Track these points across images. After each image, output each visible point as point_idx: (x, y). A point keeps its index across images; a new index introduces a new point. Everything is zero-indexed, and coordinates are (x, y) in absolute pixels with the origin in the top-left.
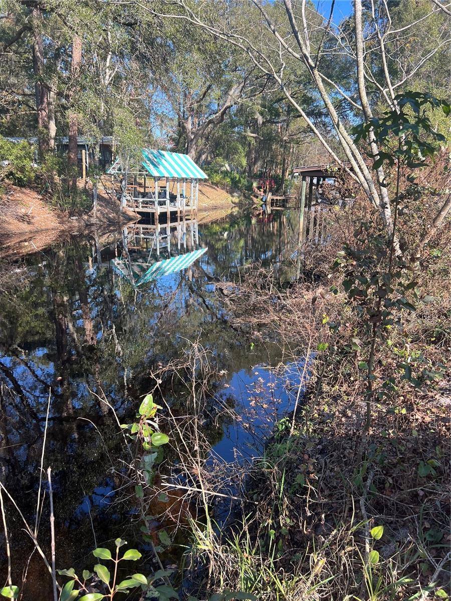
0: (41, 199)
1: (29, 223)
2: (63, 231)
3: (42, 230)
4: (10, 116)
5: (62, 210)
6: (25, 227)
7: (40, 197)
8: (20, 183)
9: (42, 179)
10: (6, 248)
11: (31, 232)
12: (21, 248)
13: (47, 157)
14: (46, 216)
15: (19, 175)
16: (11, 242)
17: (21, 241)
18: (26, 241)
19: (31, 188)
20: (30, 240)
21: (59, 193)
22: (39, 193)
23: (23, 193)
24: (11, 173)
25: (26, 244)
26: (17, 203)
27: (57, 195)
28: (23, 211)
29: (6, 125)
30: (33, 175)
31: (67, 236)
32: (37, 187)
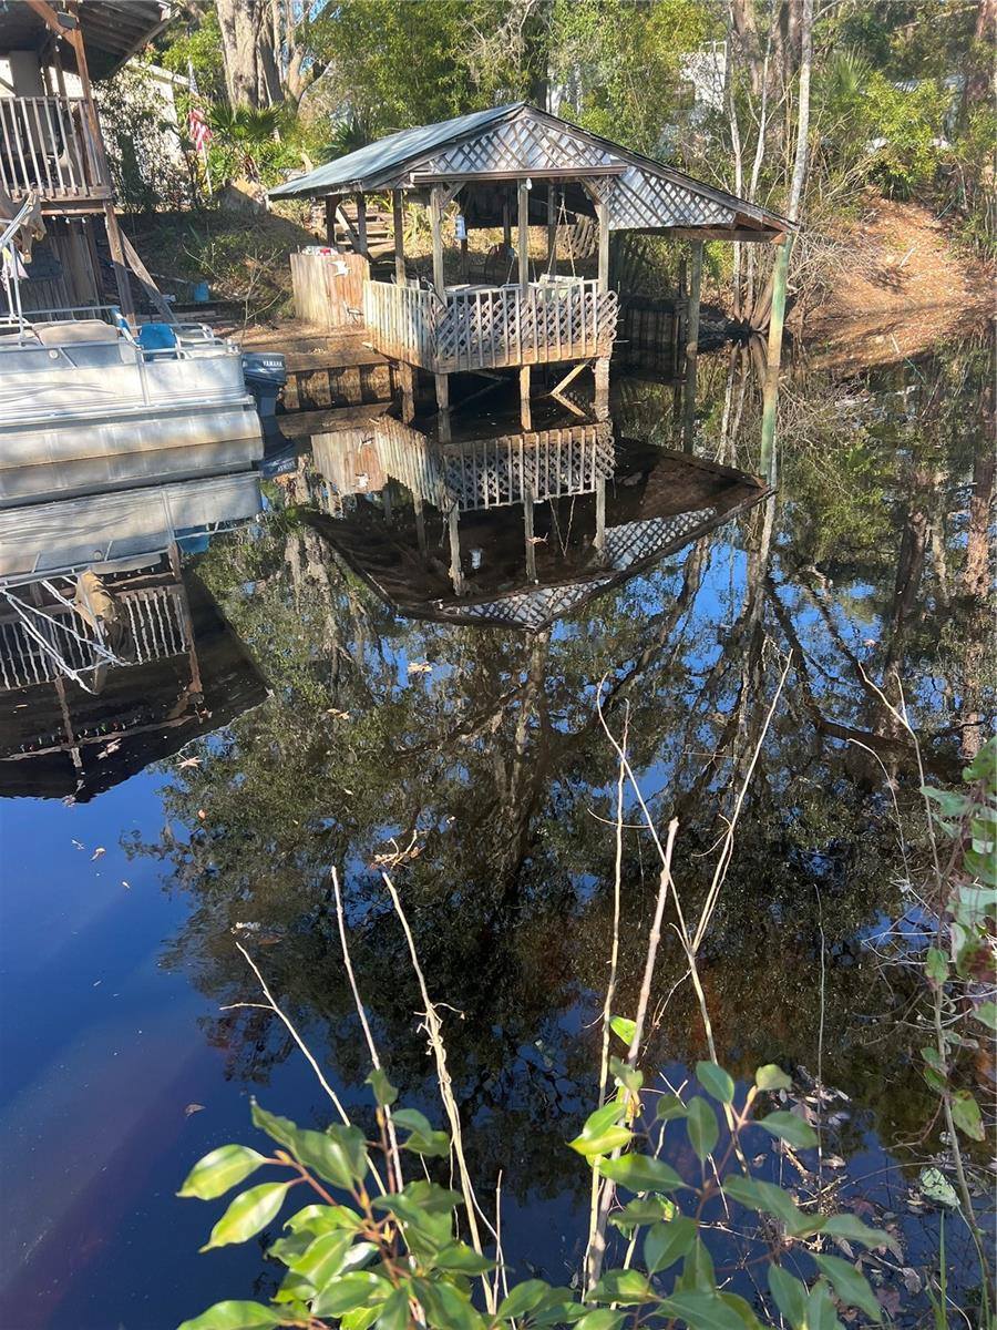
0: (938, 230)
1: (896, 289)
2: (972, 311)
3: (922, 308)
4: (916, 28)
5: (981, 258)
6: (885, 298)
7: (937, 224)
8: (899, 192)
9: (951, 178)
10: (834, 348)
11: (894, 311)
12: (865, 349)
13: (975, 120)
14: (938, 272)
15: (898, 170)
16: (848, 335)
17: (870, 333)
18: (880, 334)
19: (920, 202)
20: (891, 330)
21: (983, 214)
22: (935, 214)
23: (900, 216)
24: (882, 167)
25: (879, 339)
26: (880, 240)
27: (977, 217)
28: (890, 259)
29: (899, 53)
30: (931, 166)
31: (978, 323)
32: (934, 200)
